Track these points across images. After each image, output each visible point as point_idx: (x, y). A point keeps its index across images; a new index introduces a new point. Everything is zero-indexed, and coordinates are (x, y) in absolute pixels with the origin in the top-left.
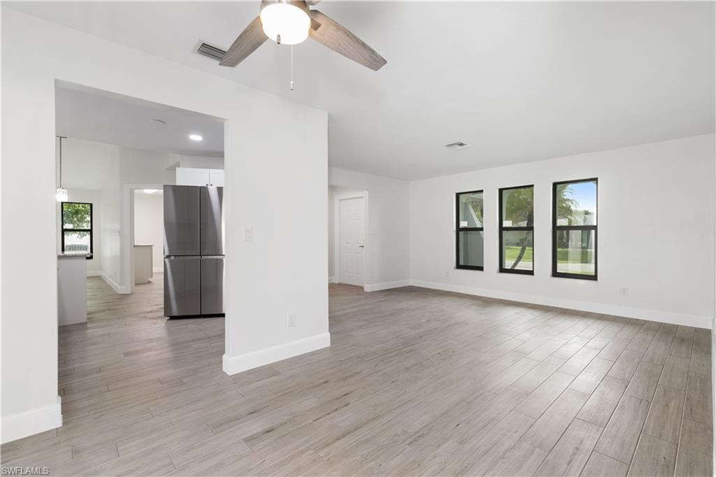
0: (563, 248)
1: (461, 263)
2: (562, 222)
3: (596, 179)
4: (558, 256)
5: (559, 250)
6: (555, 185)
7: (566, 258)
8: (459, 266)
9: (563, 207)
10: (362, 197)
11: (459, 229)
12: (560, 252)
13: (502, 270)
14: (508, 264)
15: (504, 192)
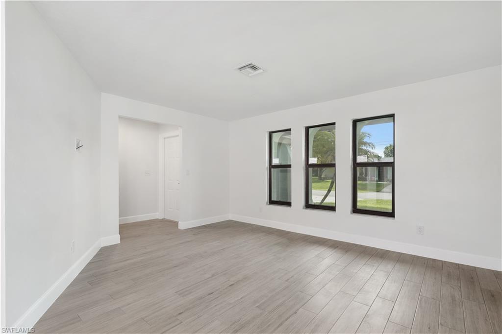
0: (363, 181)
1: (274, 198)
2: (361, 159)
3: (392, 116)
4: (358, 186)
5: (358, 182)
6: (355, 122)
7: (365, 188)
8: (272, 202)
9: (362, 149)
10: (178, 136)
11: (271, 166)
12: (360, 184)
13: (309, 206)
14: (316, 199)
15: (311, 130)
